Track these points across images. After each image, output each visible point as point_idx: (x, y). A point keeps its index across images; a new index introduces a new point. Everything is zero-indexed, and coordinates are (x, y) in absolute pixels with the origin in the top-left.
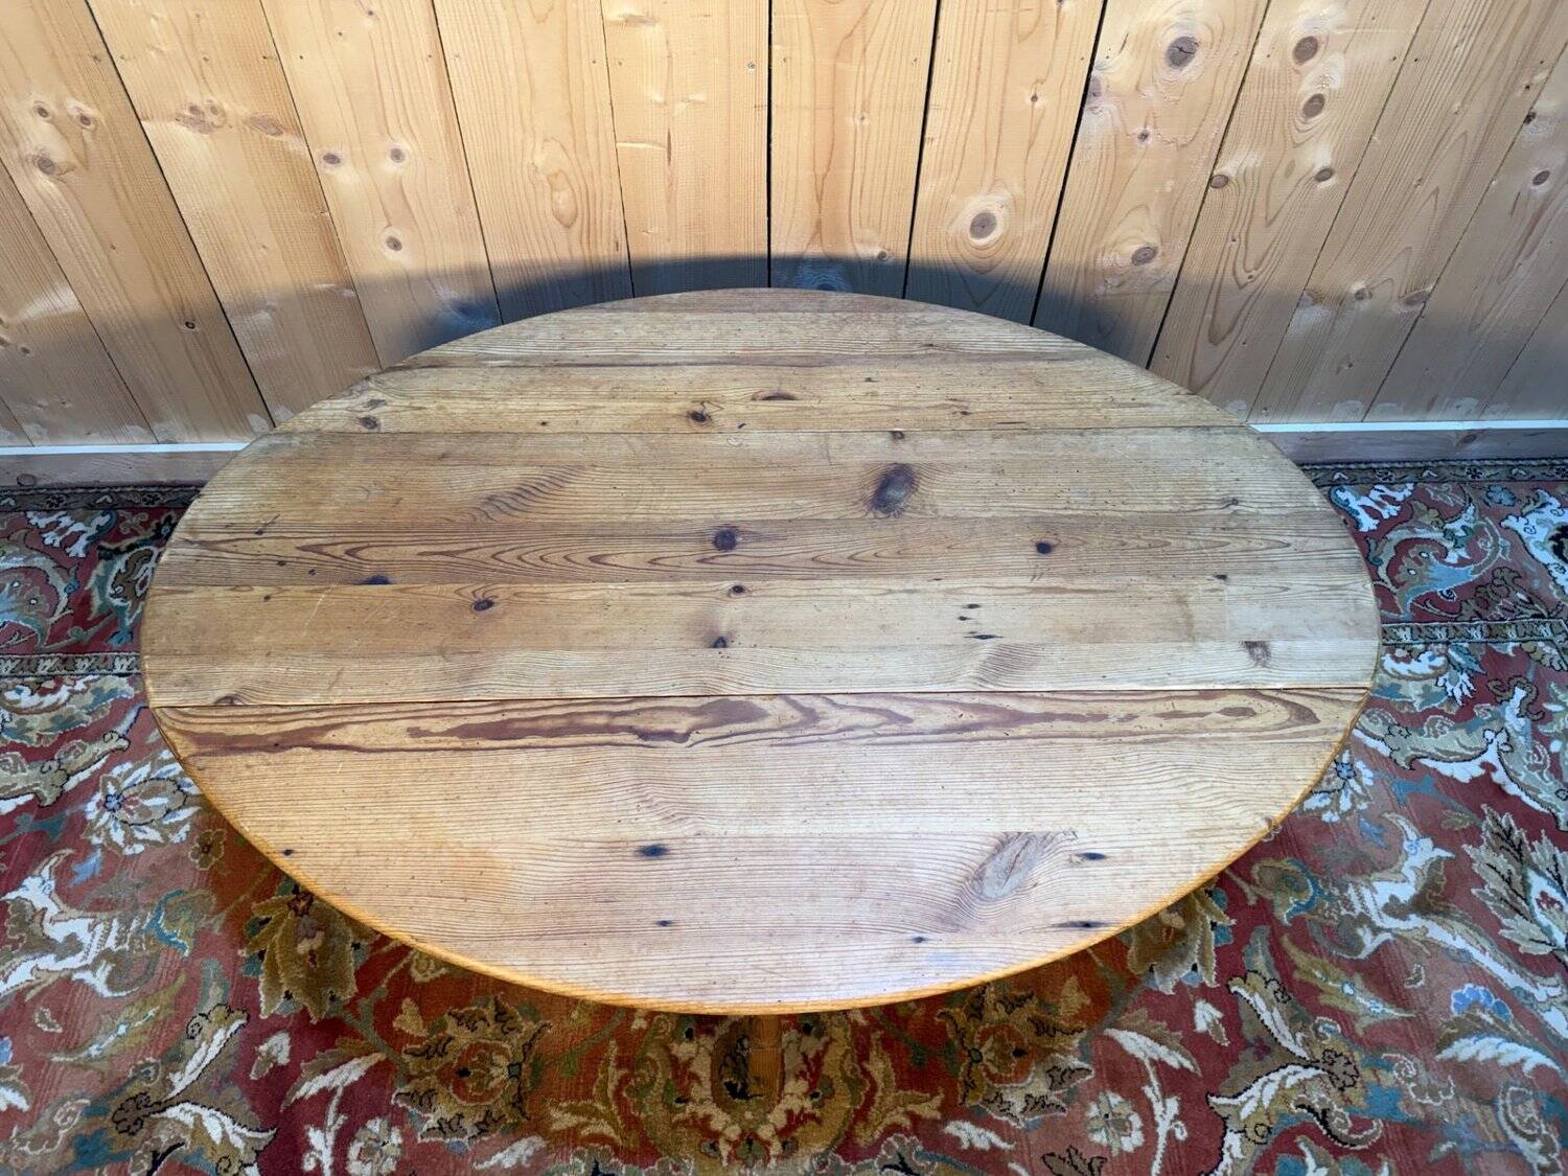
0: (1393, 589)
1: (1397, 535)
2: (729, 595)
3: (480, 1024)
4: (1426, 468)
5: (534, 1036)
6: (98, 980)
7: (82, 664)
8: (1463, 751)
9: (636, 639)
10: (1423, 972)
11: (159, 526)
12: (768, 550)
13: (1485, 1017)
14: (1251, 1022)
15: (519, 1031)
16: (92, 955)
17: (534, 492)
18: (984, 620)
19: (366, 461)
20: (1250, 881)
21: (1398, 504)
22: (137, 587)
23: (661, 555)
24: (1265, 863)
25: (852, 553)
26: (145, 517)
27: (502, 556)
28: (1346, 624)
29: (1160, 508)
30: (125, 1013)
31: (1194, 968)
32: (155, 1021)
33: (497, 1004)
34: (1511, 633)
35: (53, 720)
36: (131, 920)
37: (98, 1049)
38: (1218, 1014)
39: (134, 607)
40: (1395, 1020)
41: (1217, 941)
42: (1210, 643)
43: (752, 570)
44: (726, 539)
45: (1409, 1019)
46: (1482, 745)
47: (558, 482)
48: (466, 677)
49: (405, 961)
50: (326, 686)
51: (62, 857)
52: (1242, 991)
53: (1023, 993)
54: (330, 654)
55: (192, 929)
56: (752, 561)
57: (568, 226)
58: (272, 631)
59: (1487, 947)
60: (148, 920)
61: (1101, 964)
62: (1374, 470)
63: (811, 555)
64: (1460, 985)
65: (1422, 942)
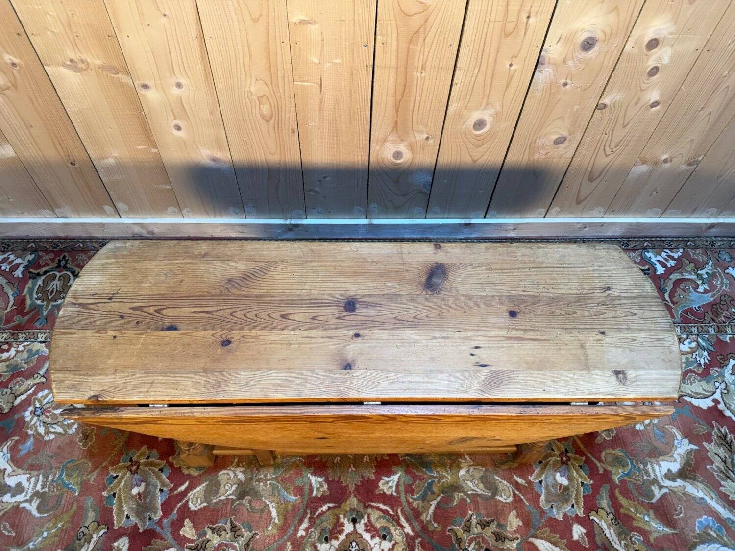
0: (673, 306)
1: (675, 277)
2: (352, 339)
3: (223, 533)
4: (689, 241)
5: (250, 540)
6: (32, 508)
7: (22, 336)
8: (704, 392)
9: (305, 364)
10: (683, 509)
11: (60, 261)
12: (372, 312)
13: (712, 533)
14: (600, 535)
15: (243, 537)
16: (29, 494)
17: (252, 276)
18: (483, 355)
19: (165, 257)
20: (600, 460)
21: (675, 260)
22: (49, 294)
23: (317, 314)
24: (608, 451)
25: (415, 314)
26: (52, 256)
27: (235, 314)
28: (664, 361)
29: (571, 292)
30: (46, 526)
31: (573, 506)
32: (61, 529)
33: (231, 522)
34: (729, 330)
35: (7, 366)
36: (49, 476)
37: (33, 545)
38: (584, 531)
39: (48, 305)
40: (668, 535)
41: (584, 492)
42: (597, 371)
43: (363, 324)
44: (351, 305)
45: (676, 534)
46: (713, 390)
47: (264, 271)
48: (218, 386)
49: (186, 499)
50: (146, 390)
51: (13, 441)
52: (595, 519)
53: (490, 519)
54: (148, 371)
55: (79, 480)
56: (364, 319)
57: (267, 121)
58: (117, 357)
59: (714, 496)
60: (57, 476)
61: (527, 504)
62: (664, 241)
63: (394, 316)
64: (701, 517)
65: (683, 494)
